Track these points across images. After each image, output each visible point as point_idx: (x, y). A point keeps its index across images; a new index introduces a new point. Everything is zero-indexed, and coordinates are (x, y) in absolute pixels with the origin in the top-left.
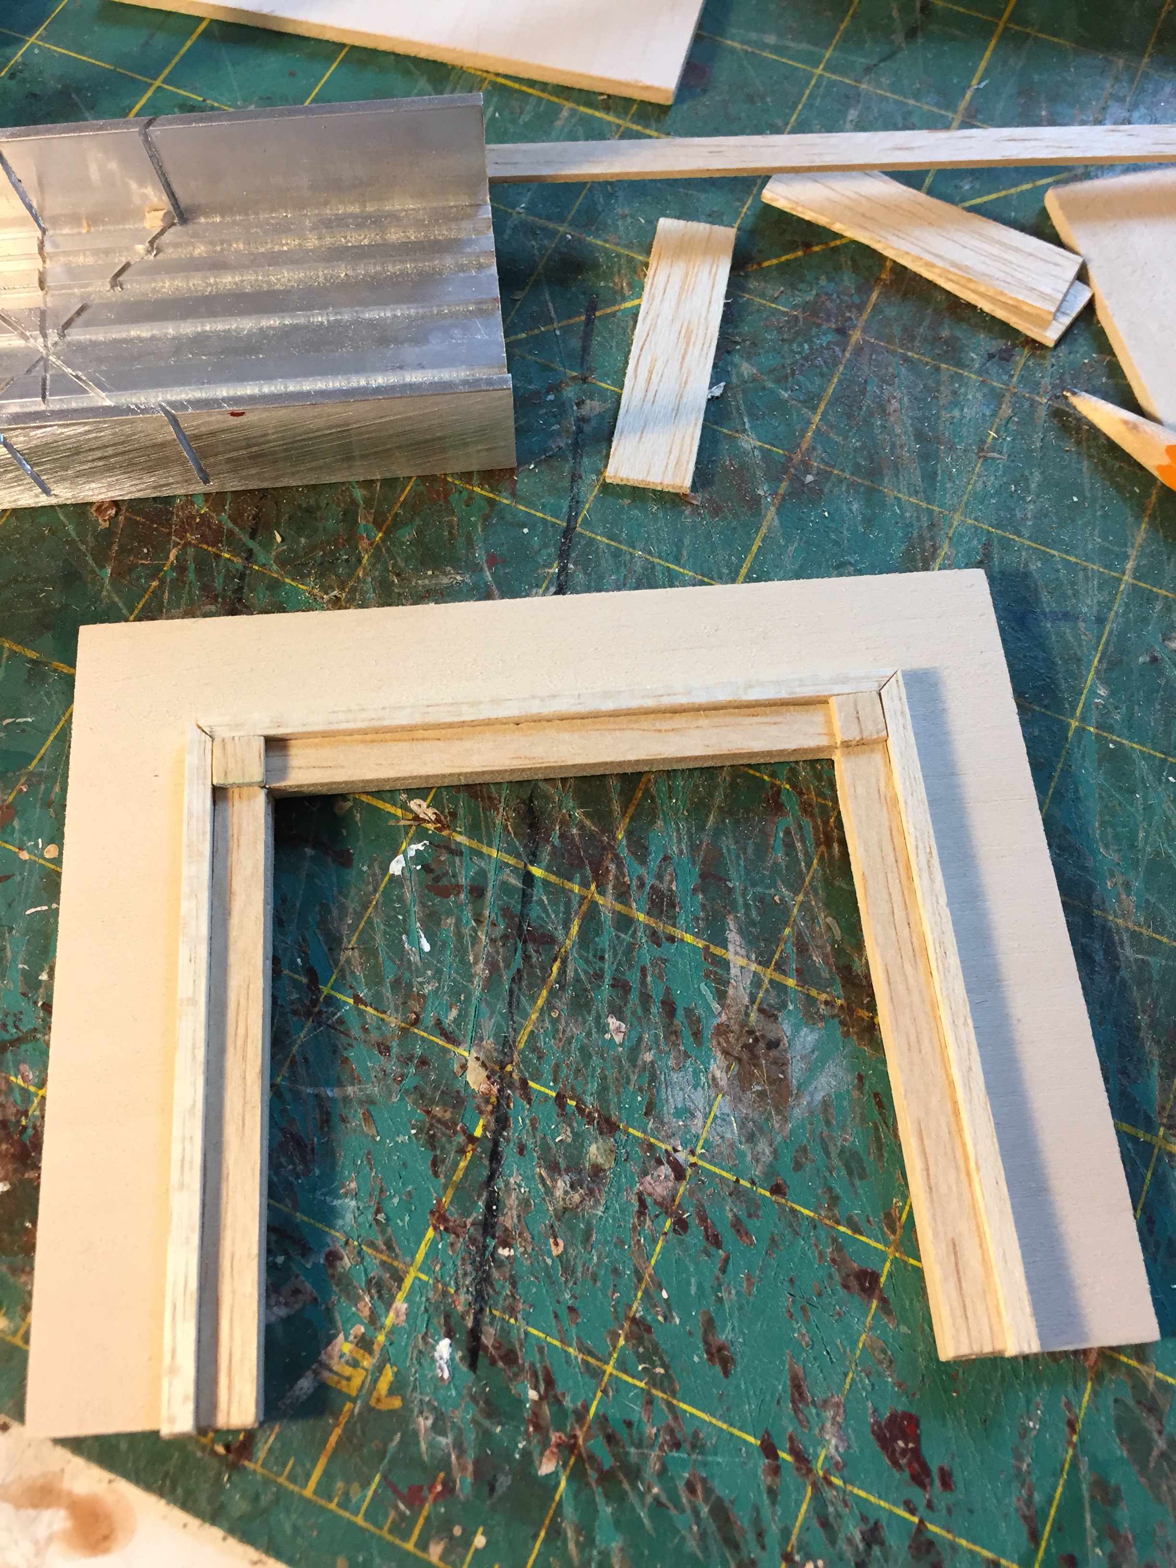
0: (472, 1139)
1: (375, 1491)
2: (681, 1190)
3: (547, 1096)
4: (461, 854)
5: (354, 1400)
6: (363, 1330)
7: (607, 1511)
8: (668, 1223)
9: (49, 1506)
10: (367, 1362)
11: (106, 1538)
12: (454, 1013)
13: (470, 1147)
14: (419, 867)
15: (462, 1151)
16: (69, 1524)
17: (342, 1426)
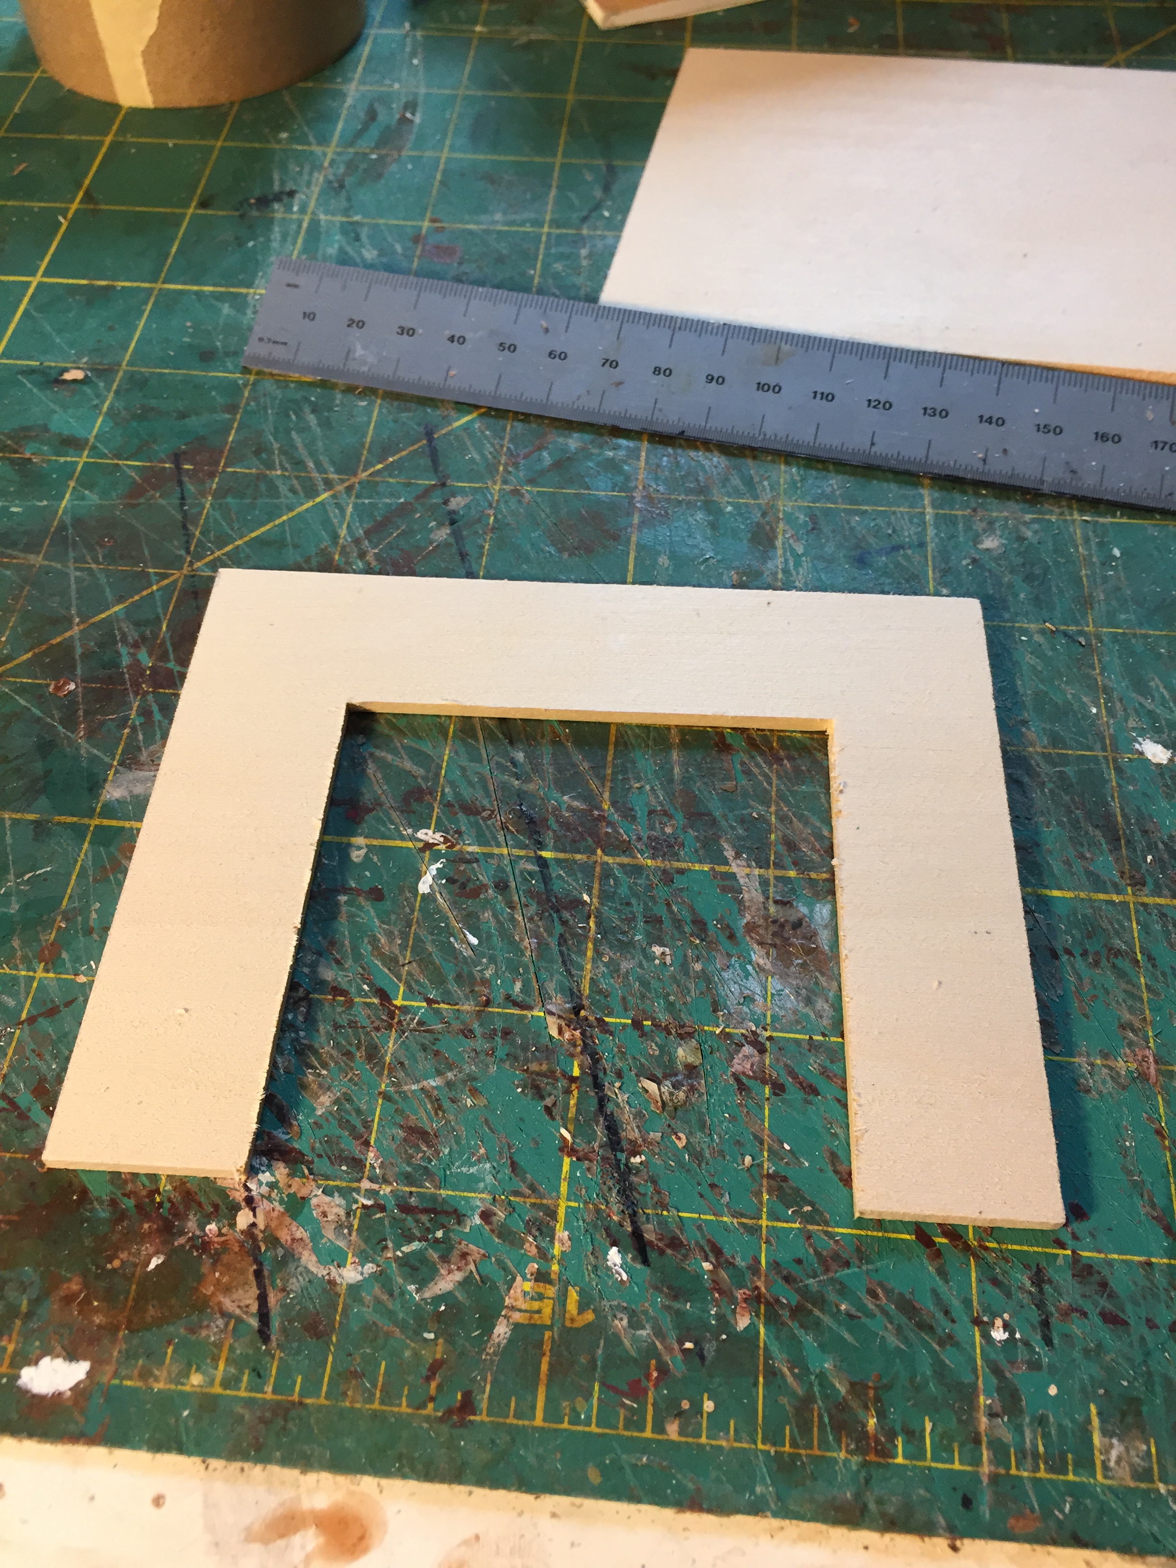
0: (573, 1080)
1: (598, 1399)
2: (767, 1062)
3: (625, 1026)
4: (477, 861)
5: (550, 1328)
6: (536, 1266)
7: (808, 1339)
8: (767, 1090)
9: (296, 1530)
10: (551, 1291)
11: (362, 1538)
12: (518, 986)
13: (574, 1086)
14: (444, 881)
15: (568, 1092)
16: (321, 1540)
17: (548, 1354)
